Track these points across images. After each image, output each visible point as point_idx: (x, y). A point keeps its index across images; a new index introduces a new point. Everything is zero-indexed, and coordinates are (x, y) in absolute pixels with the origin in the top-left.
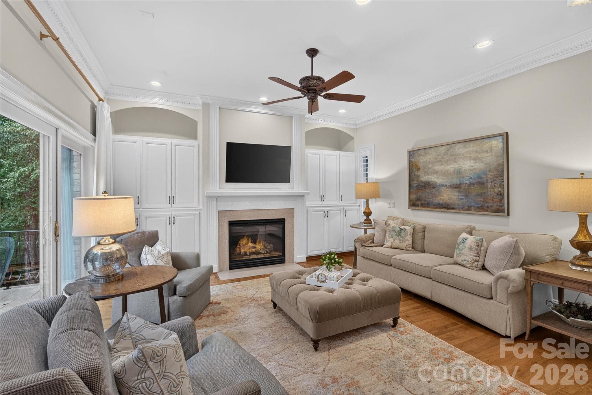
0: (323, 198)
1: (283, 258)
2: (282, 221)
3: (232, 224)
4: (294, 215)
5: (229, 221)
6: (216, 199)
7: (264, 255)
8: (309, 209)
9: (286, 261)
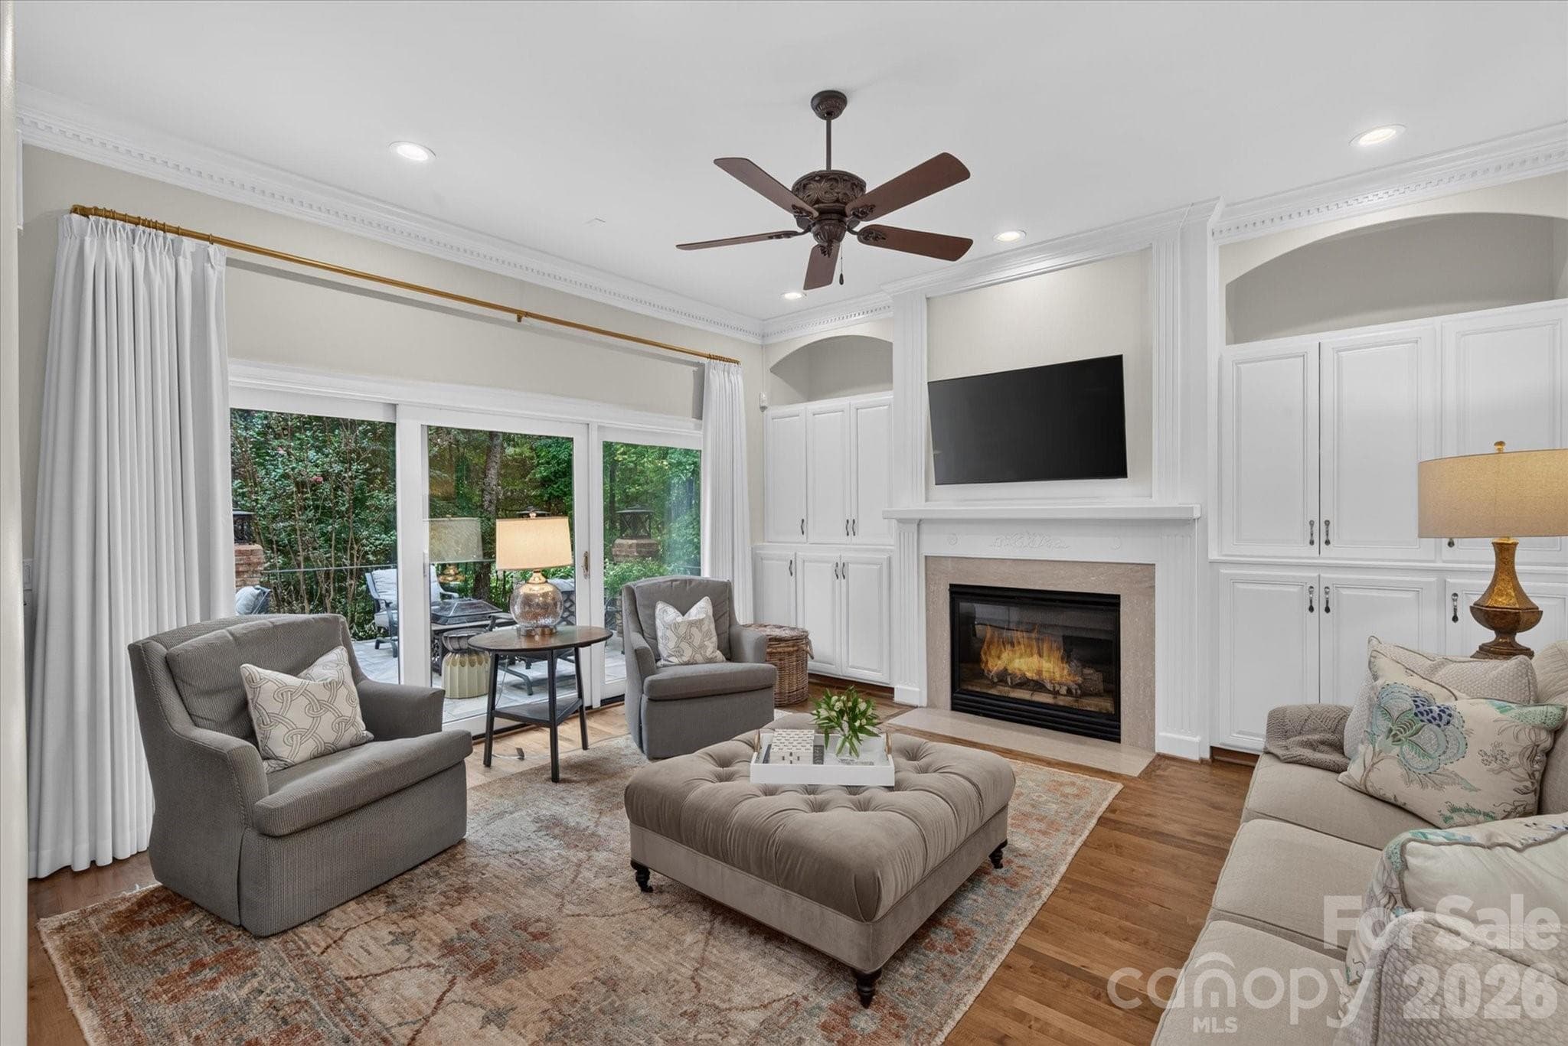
0: (1321, 533)
1: (1116, 723)
2: (1109, 604)
3: (959, 593)
4: (1153, 587)
5: (951, 585)
6: (919, 525)
7: (1055, 698)
8: (1224, 571)
9: (1123, 737)
